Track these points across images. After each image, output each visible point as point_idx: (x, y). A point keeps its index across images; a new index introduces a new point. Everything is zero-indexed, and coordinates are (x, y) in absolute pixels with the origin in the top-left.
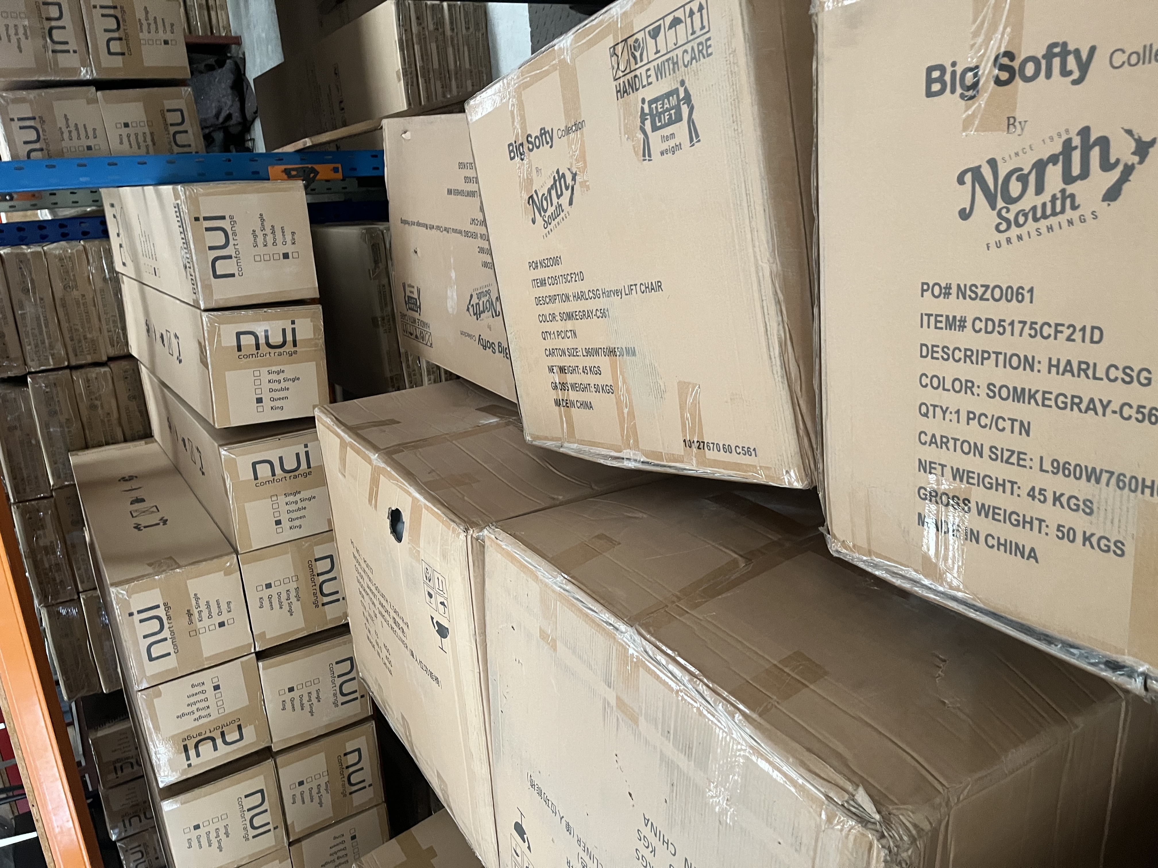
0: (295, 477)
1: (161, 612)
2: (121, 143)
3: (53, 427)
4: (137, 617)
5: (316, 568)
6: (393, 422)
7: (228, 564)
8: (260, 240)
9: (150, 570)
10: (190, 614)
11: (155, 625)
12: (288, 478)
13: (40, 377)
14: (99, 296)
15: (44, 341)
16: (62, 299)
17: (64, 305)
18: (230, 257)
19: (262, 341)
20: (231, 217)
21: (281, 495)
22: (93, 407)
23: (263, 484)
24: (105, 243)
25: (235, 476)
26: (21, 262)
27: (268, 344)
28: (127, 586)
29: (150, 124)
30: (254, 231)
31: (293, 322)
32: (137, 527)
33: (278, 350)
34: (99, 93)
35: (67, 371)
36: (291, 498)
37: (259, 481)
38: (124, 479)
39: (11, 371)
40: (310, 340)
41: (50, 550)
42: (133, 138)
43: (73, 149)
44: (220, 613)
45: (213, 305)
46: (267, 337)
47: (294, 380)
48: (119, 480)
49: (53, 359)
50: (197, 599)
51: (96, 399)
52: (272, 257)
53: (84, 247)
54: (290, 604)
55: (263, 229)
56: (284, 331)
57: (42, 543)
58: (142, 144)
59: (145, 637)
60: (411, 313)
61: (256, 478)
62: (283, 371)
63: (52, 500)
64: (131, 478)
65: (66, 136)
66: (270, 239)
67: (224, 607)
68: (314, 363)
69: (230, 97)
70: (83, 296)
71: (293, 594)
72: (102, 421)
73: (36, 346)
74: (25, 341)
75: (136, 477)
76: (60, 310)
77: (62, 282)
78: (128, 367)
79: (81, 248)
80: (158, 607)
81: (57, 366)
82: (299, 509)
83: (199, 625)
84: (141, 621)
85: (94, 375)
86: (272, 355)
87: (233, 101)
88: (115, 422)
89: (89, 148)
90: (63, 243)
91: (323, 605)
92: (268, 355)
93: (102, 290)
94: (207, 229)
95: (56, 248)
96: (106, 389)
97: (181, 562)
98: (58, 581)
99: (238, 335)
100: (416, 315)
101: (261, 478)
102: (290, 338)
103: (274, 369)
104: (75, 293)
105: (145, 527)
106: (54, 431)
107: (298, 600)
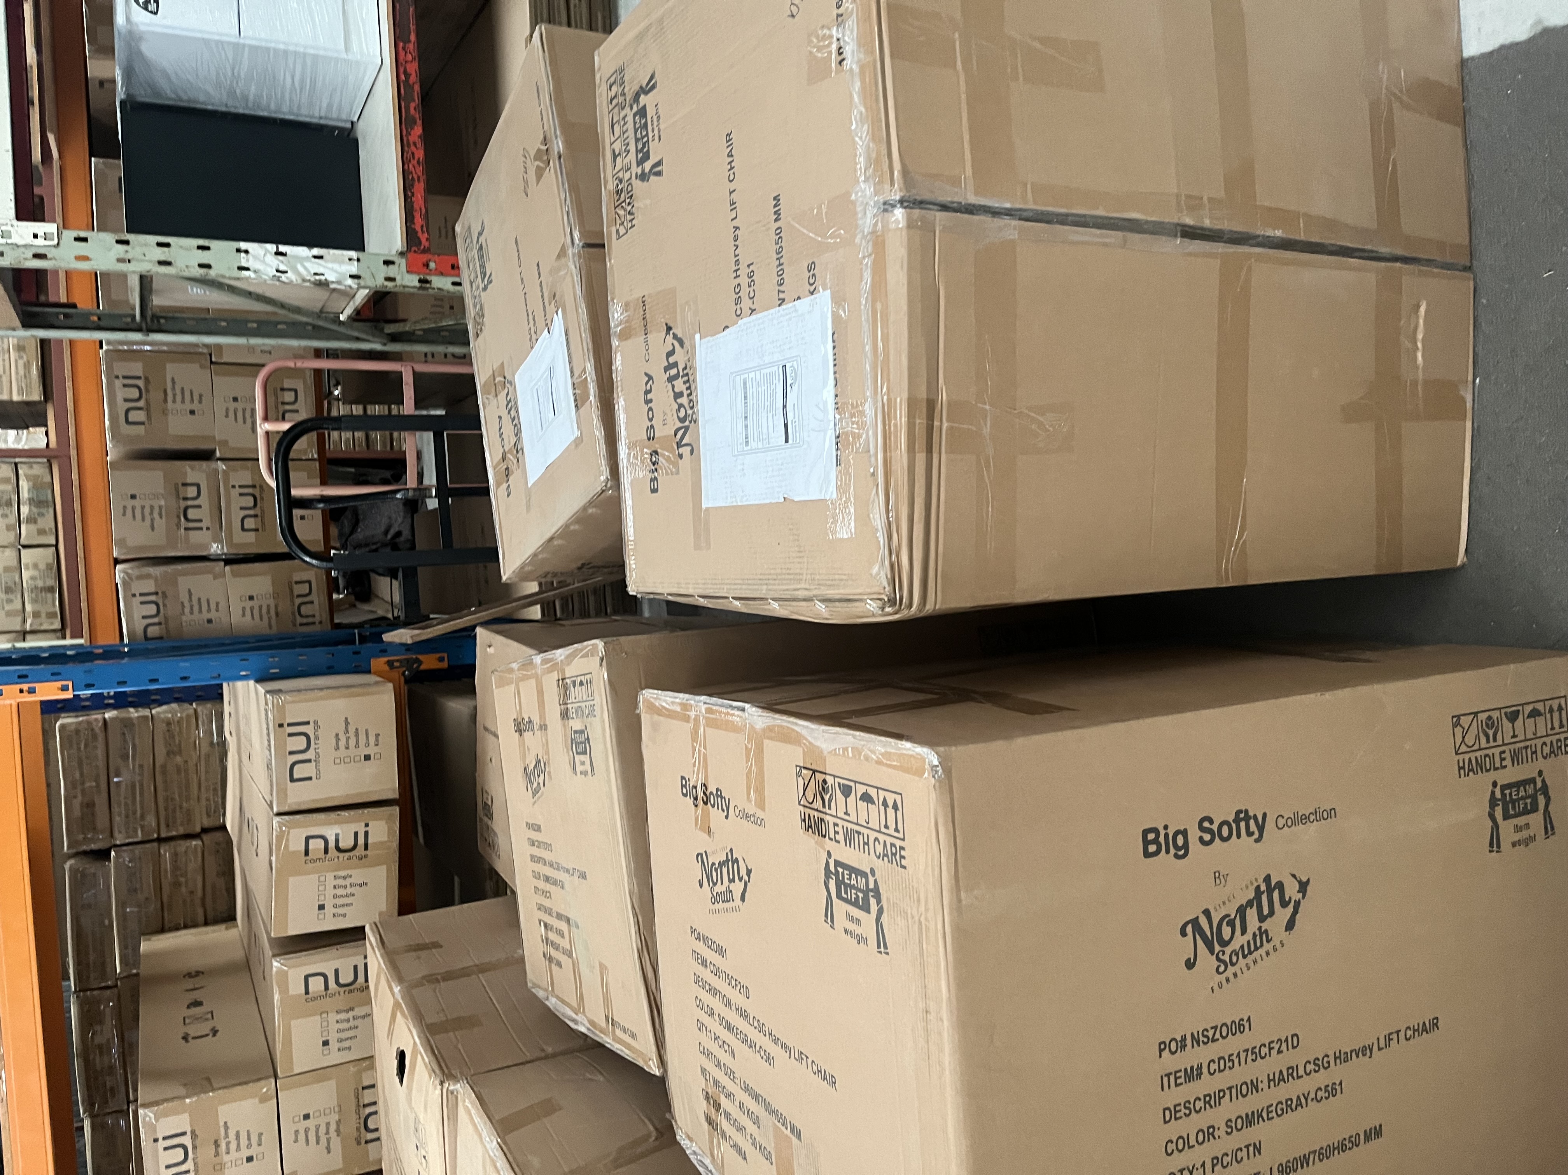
0: (351, 991)
1: (187, 1140)
2: (244, 615)
3: (130, 907)
4: (162, 1144)
5: (363, 1097)
6: (436, 945)
7: (265, 1090)
8: (342, 743)
9: (182, 1091)
10: (217, 1144)
11: (179, 1154)
12: (342, 993)
13: (124, 851)
14: (203, 762)
15: (136, 811)
16: (164, 767)
17: (164, 772)
18: (309, 761)
19: (332, 844)
20: (316, 722)
21: (332, 1012)
22: (176, 884)
23: (314, 999)
24: (218, 706)
25: (284, 990)
26: (126, 726)
27: (338, 848)
28: (156, 1108)
29: (276, 595)
30: (337, 735)
31: (367, 825)
32: (185, 1038)
33: (347, 855)
34: (228, 568)
35: (155, 844)
36: (343, 1016)
37: (309, 996)
38: (189, 975)
39: (95, 843)
40: (382, 843)
41: (103, 1049)
42: (256, 612)
43: (193, 623)
44: (249, 1146)
45: (286, 809)
46: (337, 841)
47: (361, 885)
48: (184, 977)
49: (142, 831)
50: (226, 1127)
51: (182, 876)
52: (353, 760)
53: (195, 710)
54: (328, 1140)
55: (347, 731)
56: (356, 834)
57: (98, 1040)
58: (265, 617)
59: (168, 1167)
60: (486, 819)
61: (307, 992)
62: (351, 876)
63: (115, 990)
64: (198, 973)
65: (187, 610)
66: (352, 742)
67: (254, 1139)
68: (385, 867)
69: (402, 514)
70: (186, 762)
71: (333, 1127)
72: (184, 901)
73: (127, 816)
74: (115, 809)
75: (203, 973)
76: (159, 778)
77: (166, 746)
78: (221, 839)
79: (191, 711)
80: (184, 1134)
81: (146, 839)
82: (350, 1028)
83: (226, 1158)
84: (166, 1149)
85: (183, 849)
86: (341, 859)
87: (405, 517)
88: (198, 902)
89: (210, 621)
90: (174, 706)
91: (367, 1142)
92: (336, 860)
93: (208, 756)
94: (290, 735)
95: (165, 712)
96: (193, 865)
97: (215, 1085)
98: (108, 1087)
99: (307, 839)
100: (489, 822)
101: (313, 992)
102: (361, 841)
103: (343, 873)
104: (178, 759)
105: (194, 1038)
106: (131, 912)
107: (338, 1135)
